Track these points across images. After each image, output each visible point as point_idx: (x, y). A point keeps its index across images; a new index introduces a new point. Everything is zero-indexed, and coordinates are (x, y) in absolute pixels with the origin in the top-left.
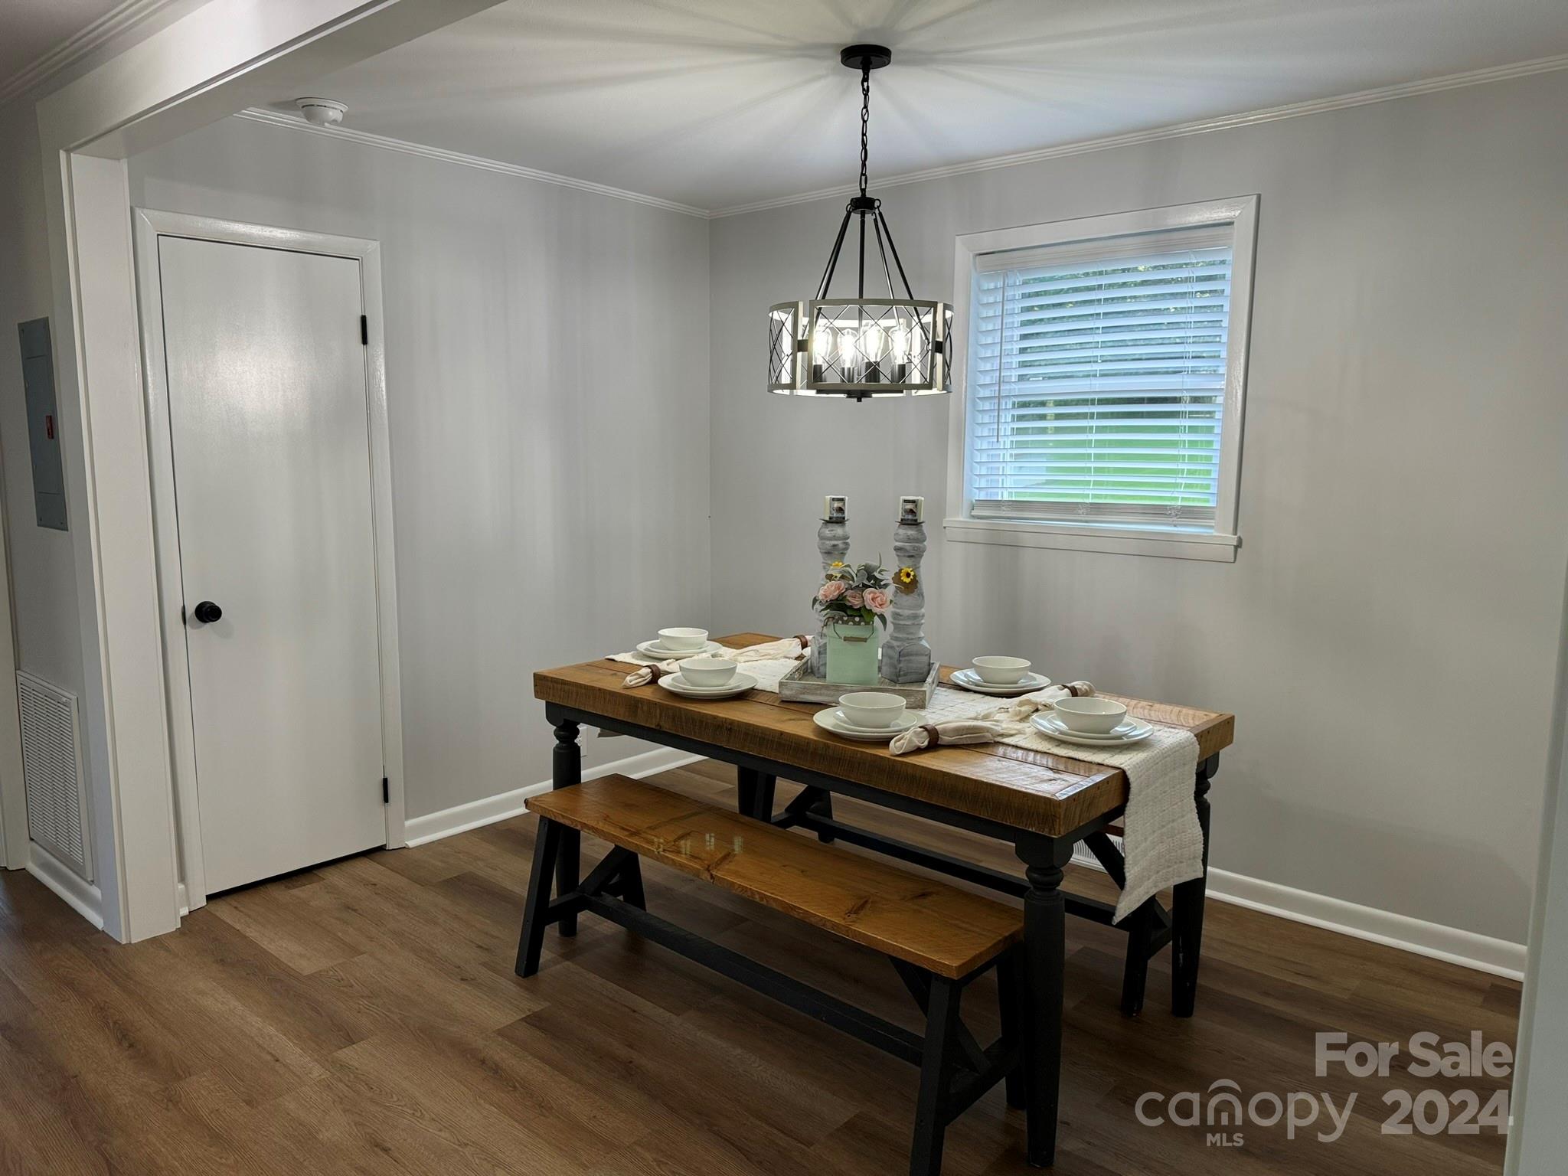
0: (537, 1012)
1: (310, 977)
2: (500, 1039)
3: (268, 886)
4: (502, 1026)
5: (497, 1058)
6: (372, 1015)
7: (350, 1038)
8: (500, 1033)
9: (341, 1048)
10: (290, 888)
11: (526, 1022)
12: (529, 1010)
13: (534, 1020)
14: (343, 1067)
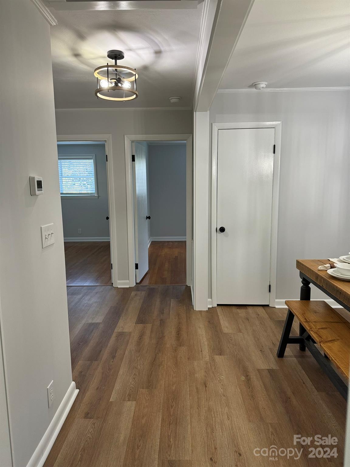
0: (274, 369)
1: (225, 333)
2: (257, 372)
3: (233, 306)
4: (261, 368)
5: (252, 377)
6: (231, 350)
7: (221, 353)
8: (258, 370)
9: (217, 355)
10: (237, 309)
11: (268, 371)
12: (272, 367)
13: (270, 371)
14: (213, 360)
